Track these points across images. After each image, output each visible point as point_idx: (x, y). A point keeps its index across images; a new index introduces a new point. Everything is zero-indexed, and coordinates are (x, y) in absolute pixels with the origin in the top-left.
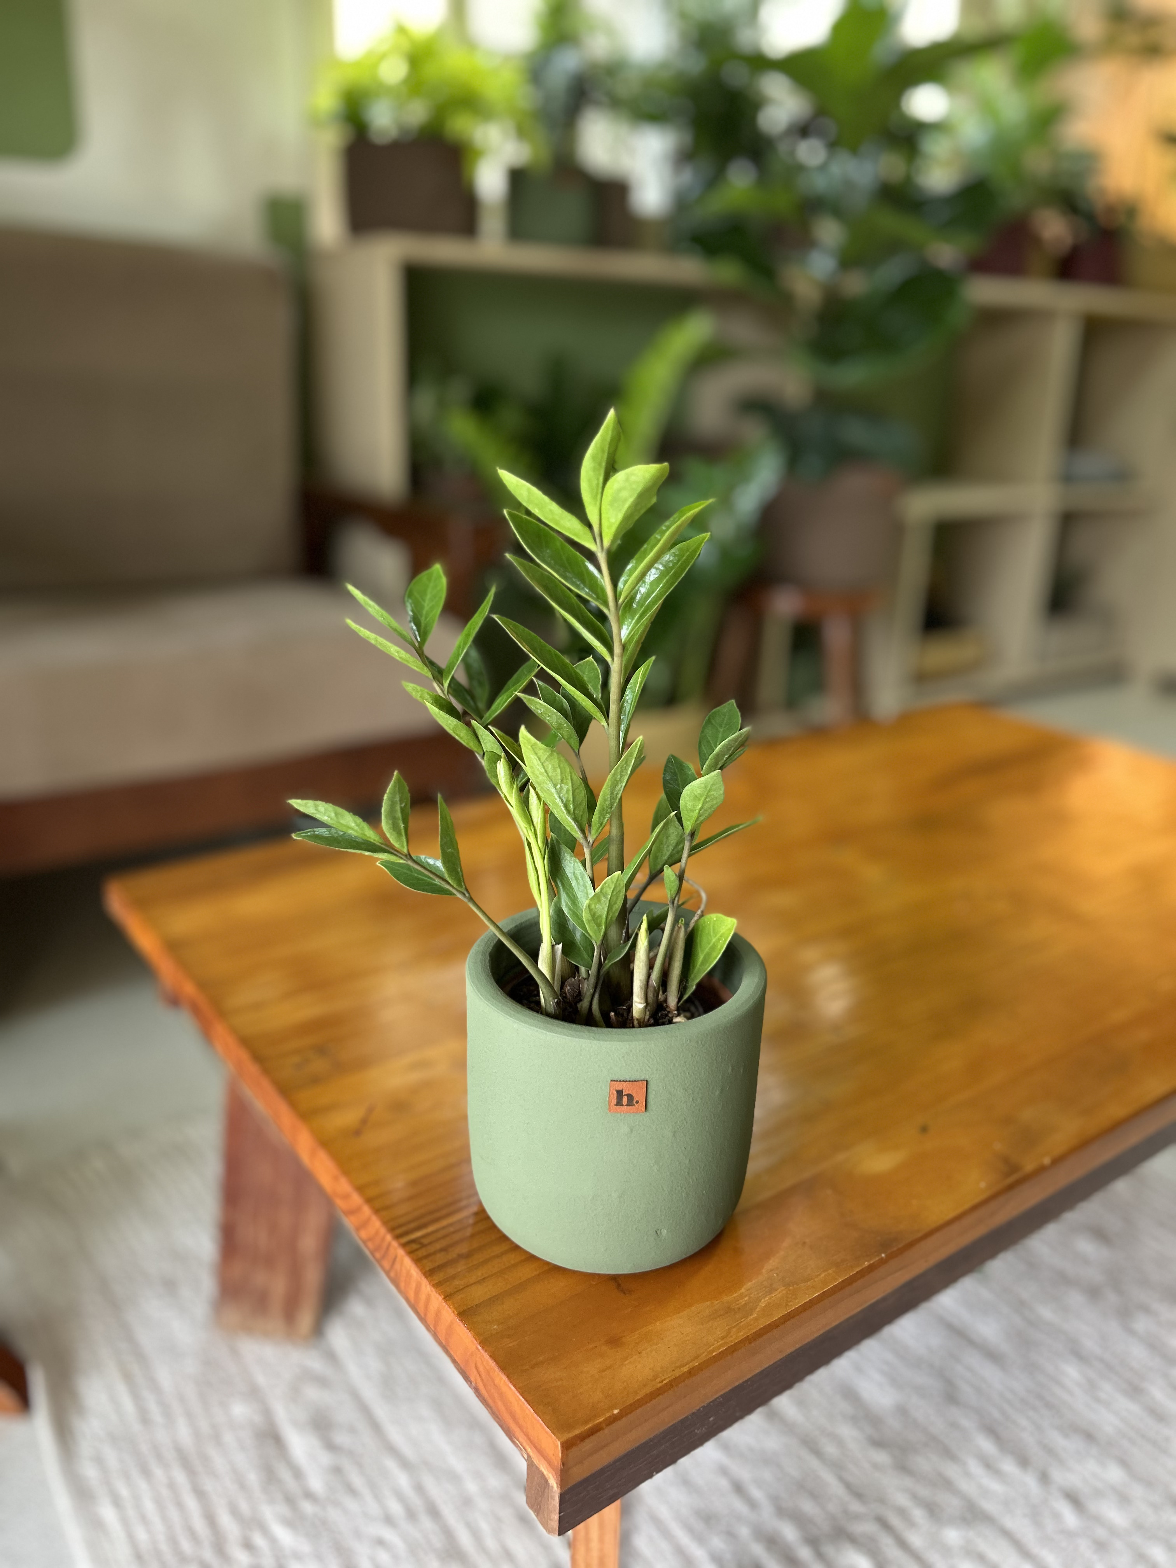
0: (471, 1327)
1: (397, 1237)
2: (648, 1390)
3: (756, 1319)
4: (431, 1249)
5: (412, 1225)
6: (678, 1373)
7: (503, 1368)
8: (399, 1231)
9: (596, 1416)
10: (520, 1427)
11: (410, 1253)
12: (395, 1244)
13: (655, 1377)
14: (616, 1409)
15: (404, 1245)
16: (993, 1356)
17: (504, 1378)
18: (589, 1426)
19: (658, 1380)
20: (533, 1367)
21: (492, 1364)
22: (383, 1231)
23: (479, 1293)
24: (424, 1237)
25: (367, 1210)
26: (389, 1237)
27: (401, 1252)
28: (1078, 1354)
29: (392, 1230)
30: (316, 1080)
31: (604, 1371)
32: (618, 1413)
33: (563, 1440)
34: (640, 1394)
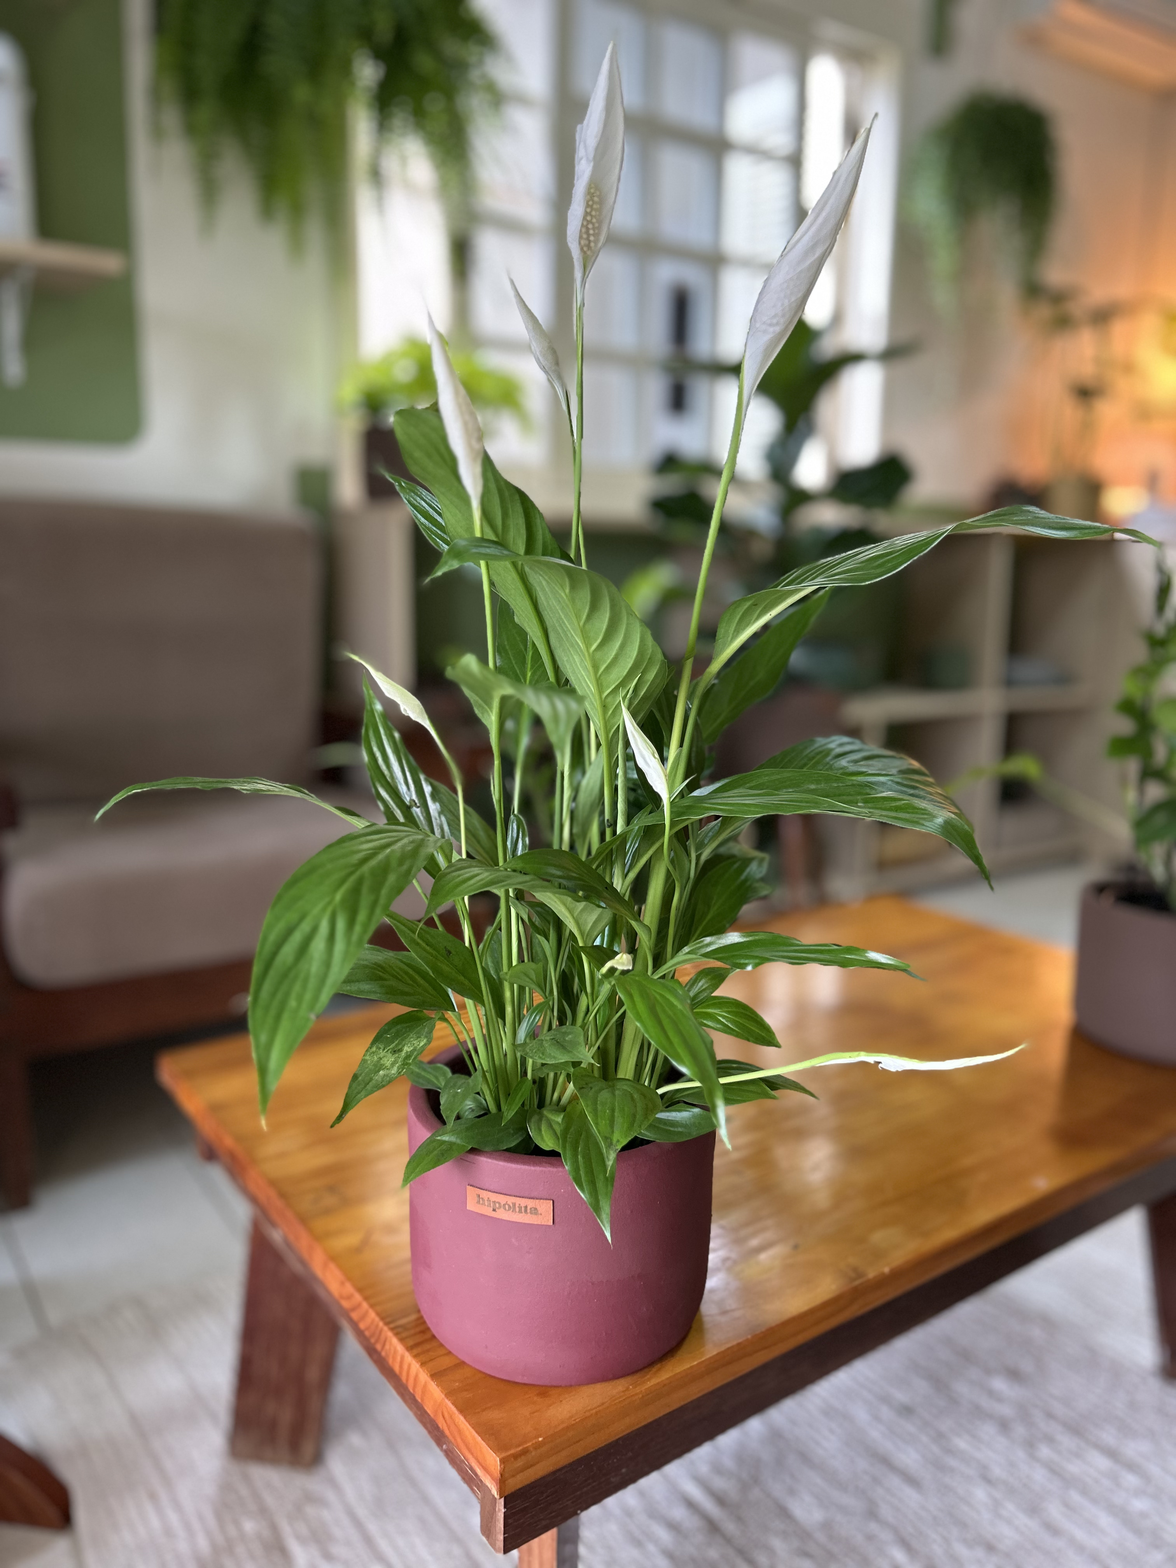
1: (387, 1324)
2: (566, 1425)
4: (412, 1332)
6: (587, 1415)
7: (461, 1411)
8: (389, 1320)
9: (526, 1442)
10: (472, 1454)
11: (397, 1335)
12: (386, 1328)
13: (571, 1417)
14: (541, 1437)
15: (392, 1329)
16: (913, 1481)
17: (462, 1418)
18: (521, 1448)
19: (573, 1419)
20: (484, 1410)
21: (454, 1408)
22: (377, 1320)
23: (446, 1362)
25: (365, 1305)
26: (381, 1324)
27: (390, 1334)
28: (987, 1480)
29: (383, 1318)
30: (328, 1212)
31: (534, 1413)
32: (542, 1441)
33: (501, 1457)
34: (559, 1428)
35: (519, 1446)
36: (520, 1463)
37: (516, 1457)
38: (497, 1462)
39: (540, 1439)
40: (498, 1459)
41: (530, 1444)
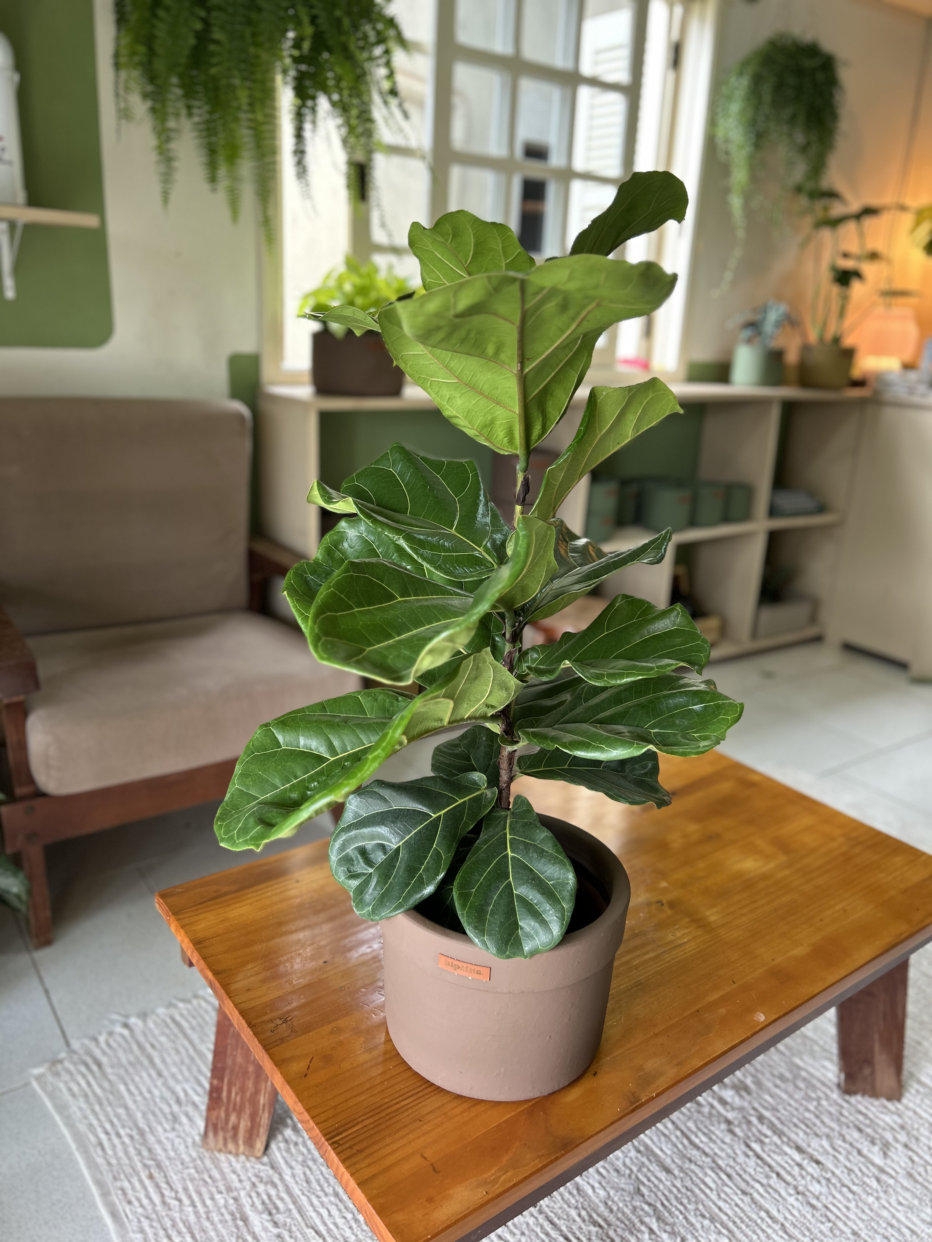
0: (364, 1191)
1: (327, 1140)
2: (445, 1225)
3: (498, 1188)
4: (344, 1147)
5: (335, 1133)
6: (459, 1216)
7: (378, 1214)
8: (328, 1136)
9: (420, 1239)
11: (334, 1149)
12: (326, 1143)
13: (448, 1219)
15: (330, 1145)
20: (392, 1213)
21: (373, 1211)
22: (320, 1135)
23: (367, 1173)
24: (339, 1140)
25: (312, 1123)
26: (323, 1139)
27: (329, 1148)
29: (324, 1136)
31: (425, 1215)
34: (441, 1228)
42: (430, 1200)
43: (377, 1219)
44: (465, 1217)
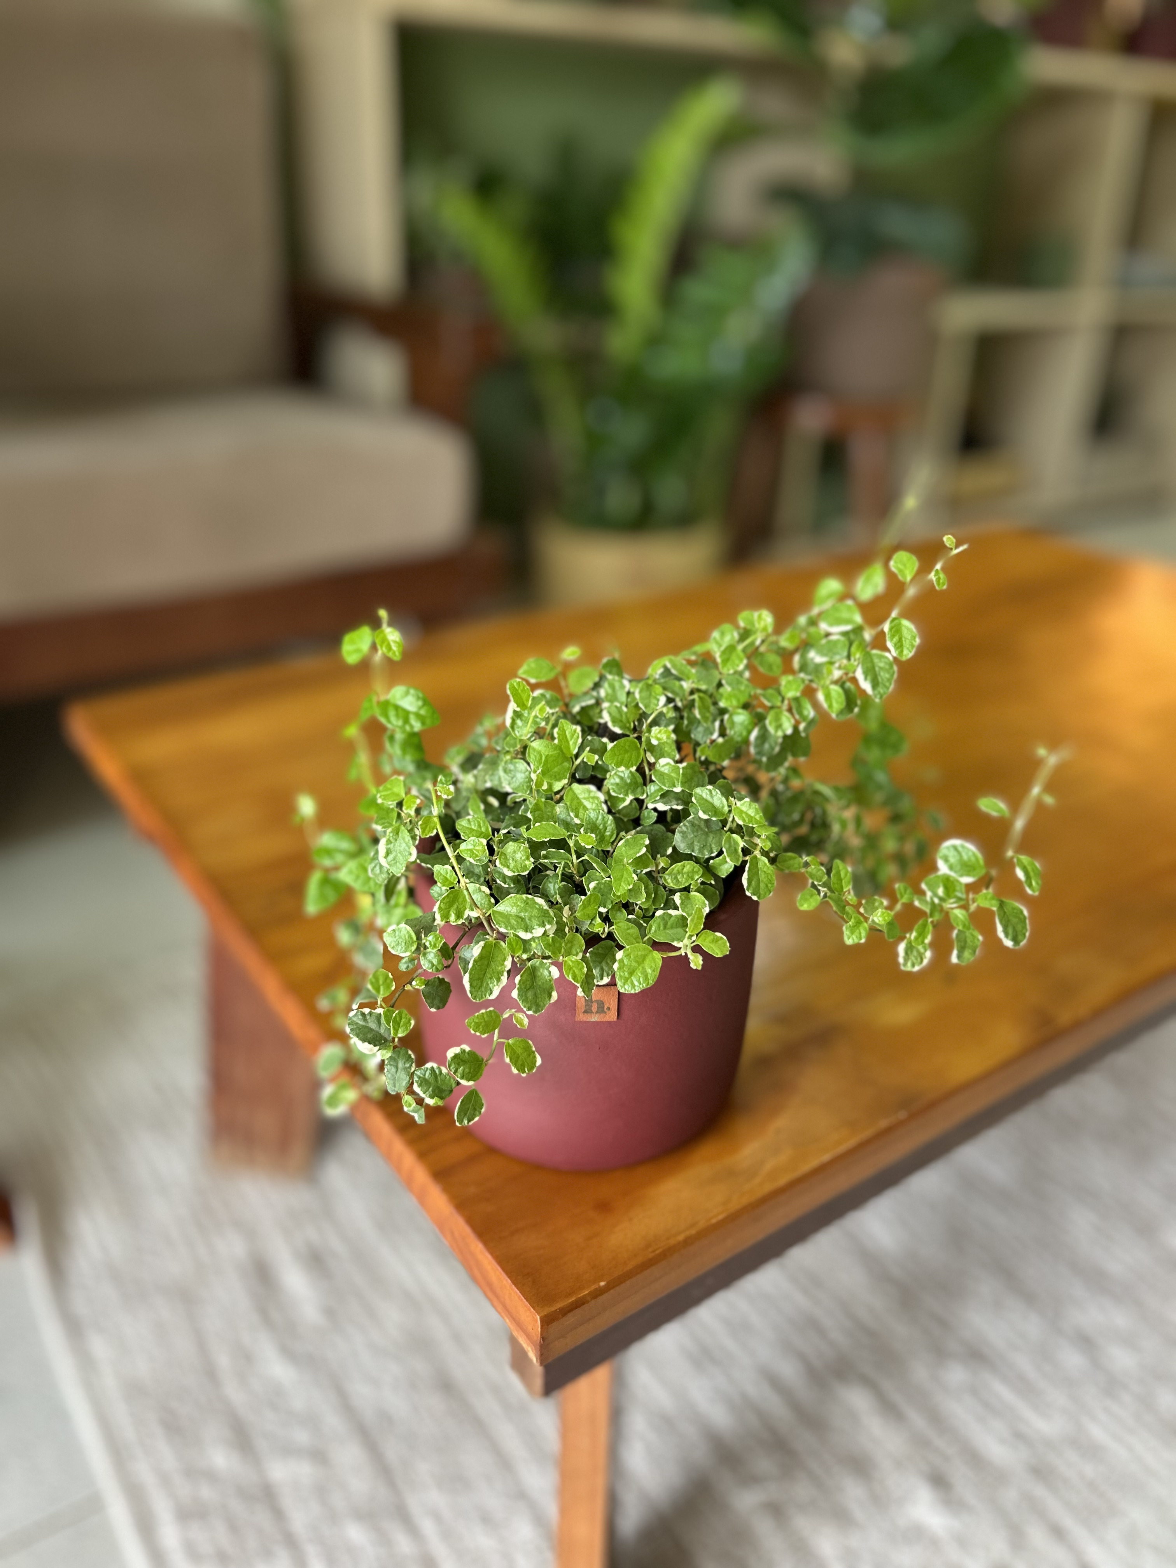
0: (447, 1190)
2: (640, 1259)
3: (761, 1183)
6: (672, 1242)
7: (480, 1235)
9: (581, 1289)
13: (647, 1246)
14: (603, 1281)
17: (480, 1245)
18: (573, 1299)
19: (650, 1250)
20: (513, 1234)
21: (469, 1230)
31: (590, 1238)
32: (605, 1285)
33: (542, 1314)
34: (630, 1266)
35: (569, 1295)
36: (571, 1319)
37: (565, 1312)
38: (536, 1321)
39: (602, 1284)
40: (539, 1317)
41: (587, 1292)
42: (604, 1207)
43: (478, 1247)
44: (687, 1242)
